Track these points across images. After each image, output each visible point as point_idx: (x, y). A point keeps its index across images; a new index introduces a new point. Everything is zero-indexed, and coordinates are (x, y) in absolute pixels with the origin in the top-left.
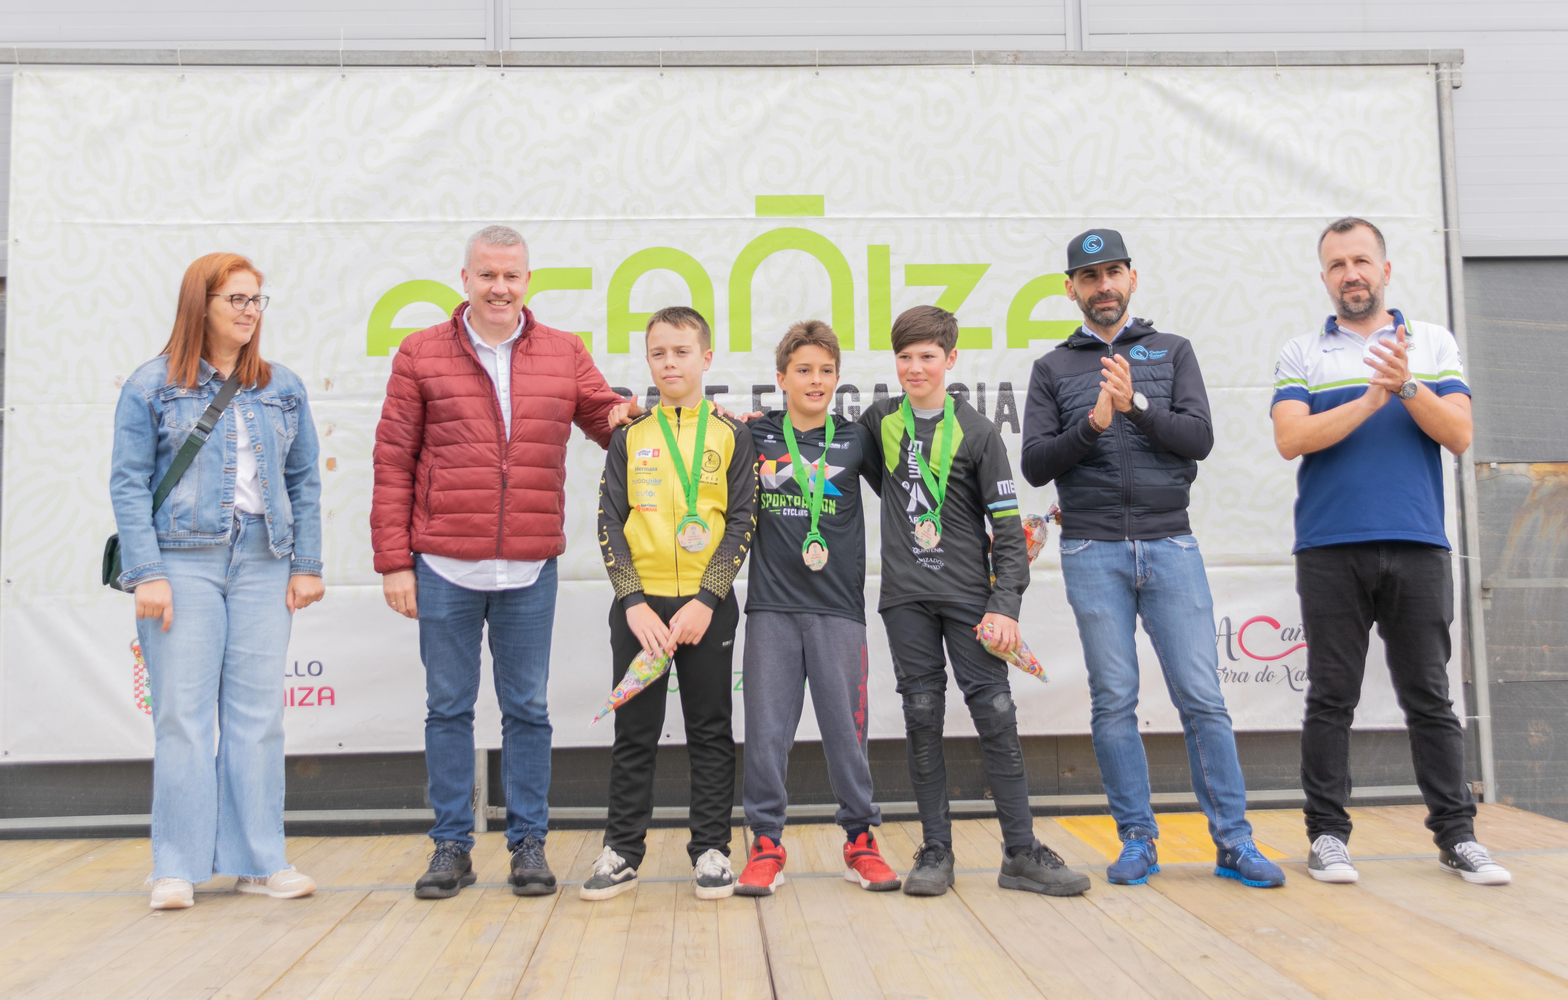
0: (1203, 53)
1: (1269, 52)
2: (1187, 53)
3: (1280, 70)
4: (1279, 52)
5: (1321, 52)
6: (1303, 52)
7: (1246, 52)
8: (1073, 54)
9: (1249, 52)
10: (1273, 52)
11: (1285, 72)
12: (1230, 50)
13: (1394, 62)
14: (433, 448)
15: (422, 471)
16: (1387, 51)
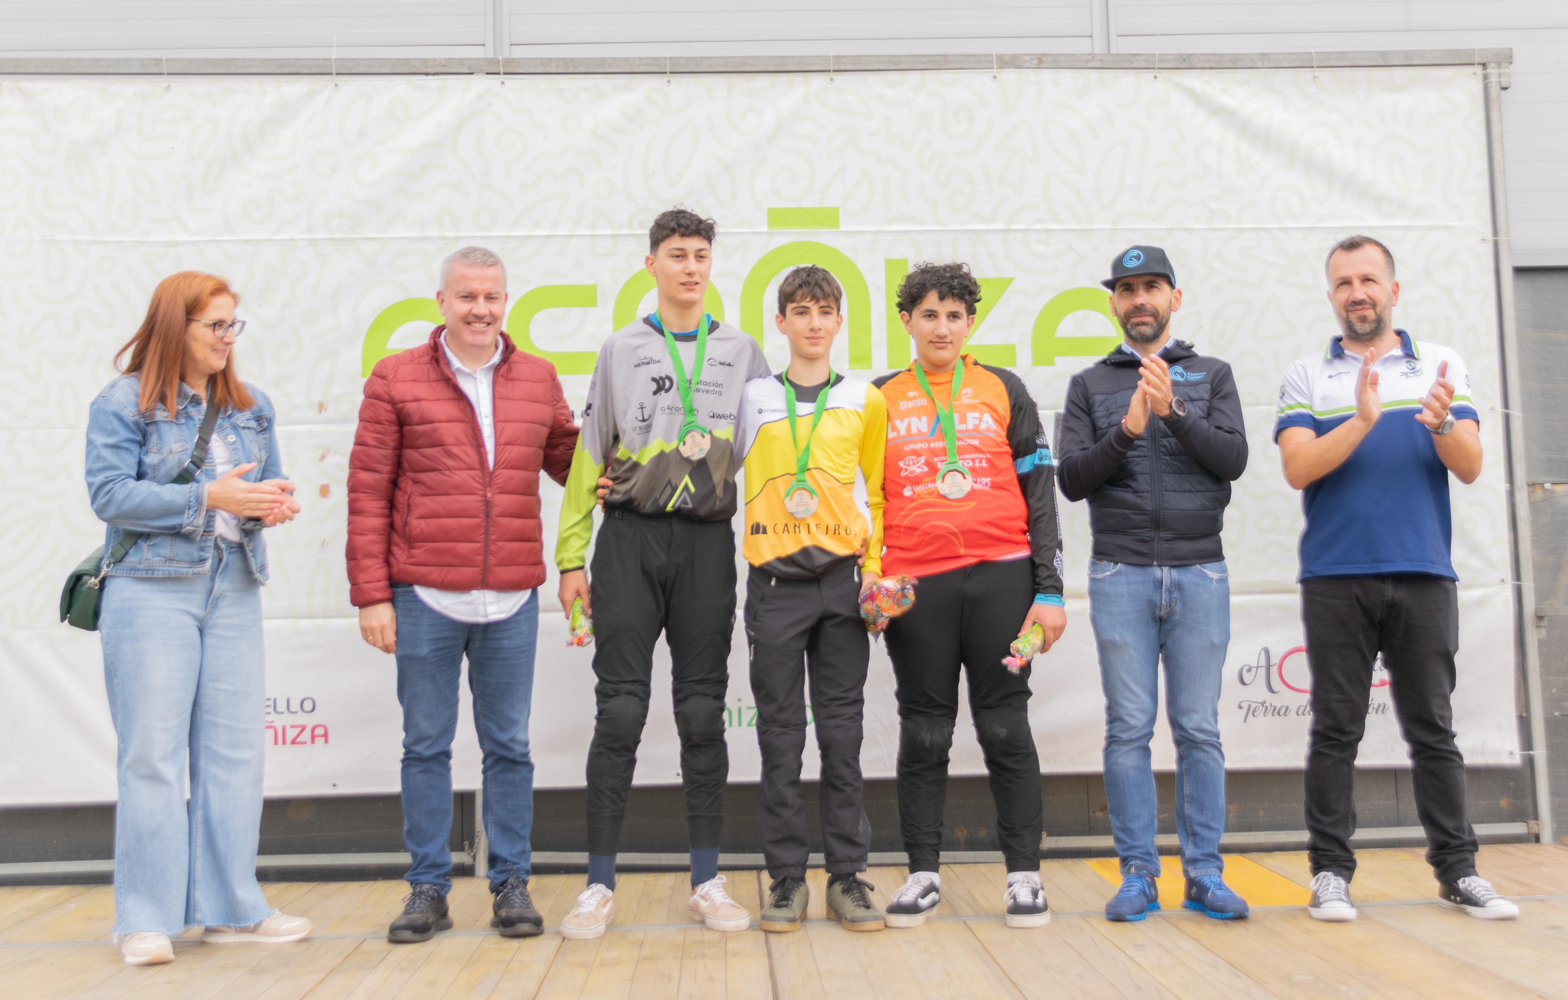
0: (1237, 55)
1: (1306, 53)
2: (1220, 55)
3: (1318, 72)
4: (1317, 53)
5: (1361, 52)
6: (1342, 53)
7: (1282, 54)
8: (1099, 57)
9: (1285, 54)
10: (1311, 53)
11: (1325, 75)
12: (1265, 51)
13: (1438, 62)
14: (412, 475)
15: (401, 498)
16: (1431, 51)
